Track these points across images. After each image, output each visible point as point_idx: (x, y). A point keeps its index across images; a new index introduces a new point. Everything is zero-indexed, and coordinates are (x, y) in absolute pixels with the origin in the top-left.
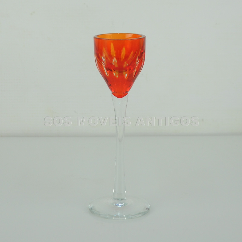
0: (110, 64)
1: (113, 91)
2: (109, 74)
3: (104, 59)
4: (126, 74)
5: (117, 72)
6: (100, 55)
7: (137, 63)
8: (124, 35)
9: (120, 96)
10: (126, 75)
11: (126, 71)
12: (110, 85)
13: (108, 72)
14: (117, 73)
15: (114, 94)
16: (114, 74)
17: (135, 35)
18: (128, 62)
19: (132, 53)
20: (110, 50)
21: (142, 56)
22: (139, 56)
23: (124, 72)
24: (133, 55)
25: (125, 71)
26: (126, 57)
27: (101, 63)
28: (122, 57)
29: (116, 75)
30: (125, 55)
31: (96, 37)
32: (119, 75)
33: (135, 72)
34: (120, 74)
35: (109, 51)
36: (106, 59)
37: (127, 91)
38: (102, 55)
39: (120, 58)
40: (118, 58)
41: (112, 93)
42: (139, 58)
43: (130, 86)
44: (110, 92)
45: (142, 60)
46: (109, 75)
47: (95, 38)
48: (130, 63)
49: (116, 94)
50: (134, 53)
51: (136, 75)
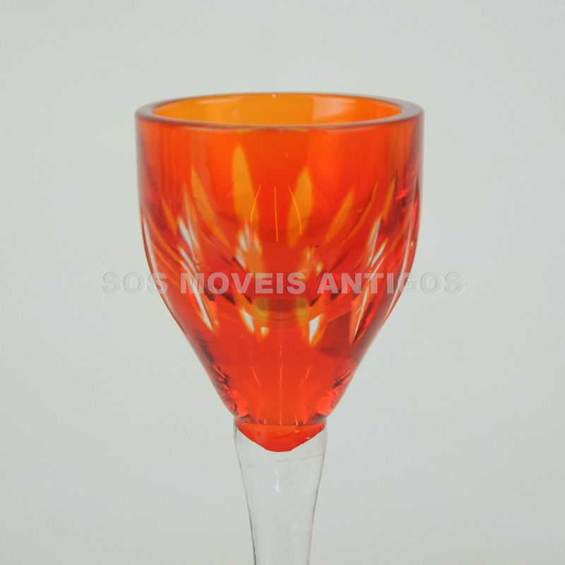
0: (226, 260)
1: (245, 414)
2: (221, 320)
3: (189, 235)
4: (312, 317)
5: (262, 308)
6: (168, 212)
7: (375, 255)
8: (306, 100)
9: (280, 442)
10: (314, 325)
11: (312, 303)
12: (224, 382)
13: (212, 305)
14: (264, 315)
15: (247, 427)
16: (248, 319)
17: (365, 105)
18: (321, 255)
19: (348, 202)
20: (229, 186)
21: (402, 218)
22: (382, 221)
23: (303, 306)
24: (355, 218)
25: (306, 301)
26: (317, 225)
27: (175, 257)
28: (291, 224)
29: (257, 327)
30: (308, 212)
31: (149, 113)
32: (272, 324)
33: (362, 309)
34: (282, 316)
35: (220, 191)
36: (204, 231)
37: (320, 412)
38: (178, 209)
39: (283, 233)
40: (271, 232)
41: (241, 427)
42: (385, 231)
43: (337, 383)
44: (226, 418)
45: (401, 242)
46: (216, 323)
47: (142, 119)
48: (332, 261)
49: (259, 428)
50: (361, 204)
51: (367, 324)
